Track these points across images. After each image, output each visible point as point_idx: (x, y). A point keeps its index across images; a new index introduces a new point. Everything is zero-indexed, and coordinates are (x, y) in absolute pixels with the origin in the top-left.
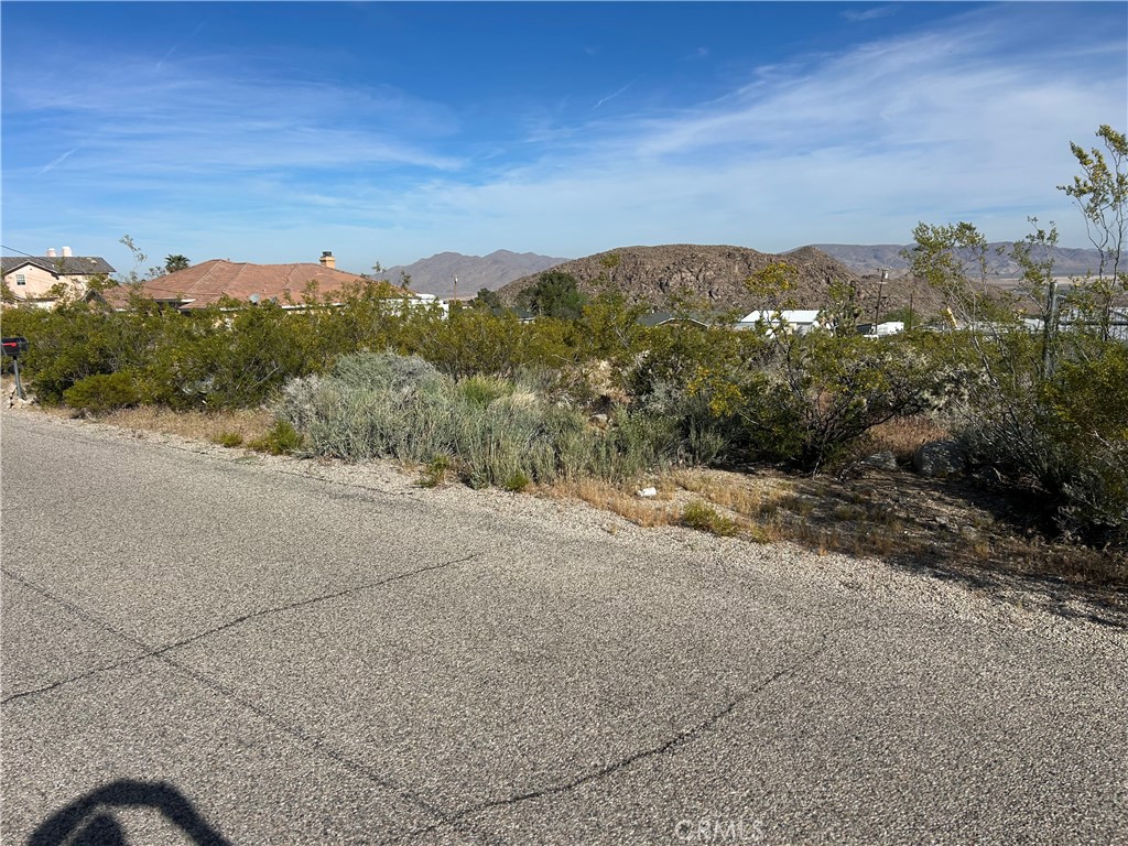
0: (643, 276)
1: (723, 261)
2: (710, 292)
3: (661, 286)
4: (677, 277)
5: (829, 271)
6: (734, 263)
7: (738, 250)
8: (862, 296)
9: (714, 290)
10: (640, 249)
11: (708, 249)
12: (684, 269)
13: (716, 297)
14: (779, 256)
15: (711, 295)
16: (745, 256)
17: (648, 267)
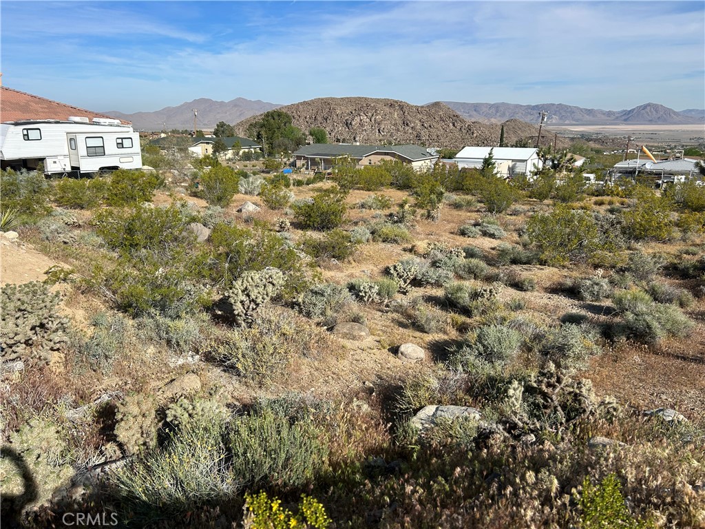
0: (335, 117)
1: (387, 109)
2: (379, 130)
3: (347, 125)
4: (357, 119)
5: (454, 118)
6: (394, 111)
7: (396, 102)
8: (475, 135)
9: (382, 129)
10: (332, 99)
11: (377, 101)
12: (362, 114)
13: (383, 134)
14: (422, 107)
15: (379, 132)
16: (402, 107)
17: (338, 112)
